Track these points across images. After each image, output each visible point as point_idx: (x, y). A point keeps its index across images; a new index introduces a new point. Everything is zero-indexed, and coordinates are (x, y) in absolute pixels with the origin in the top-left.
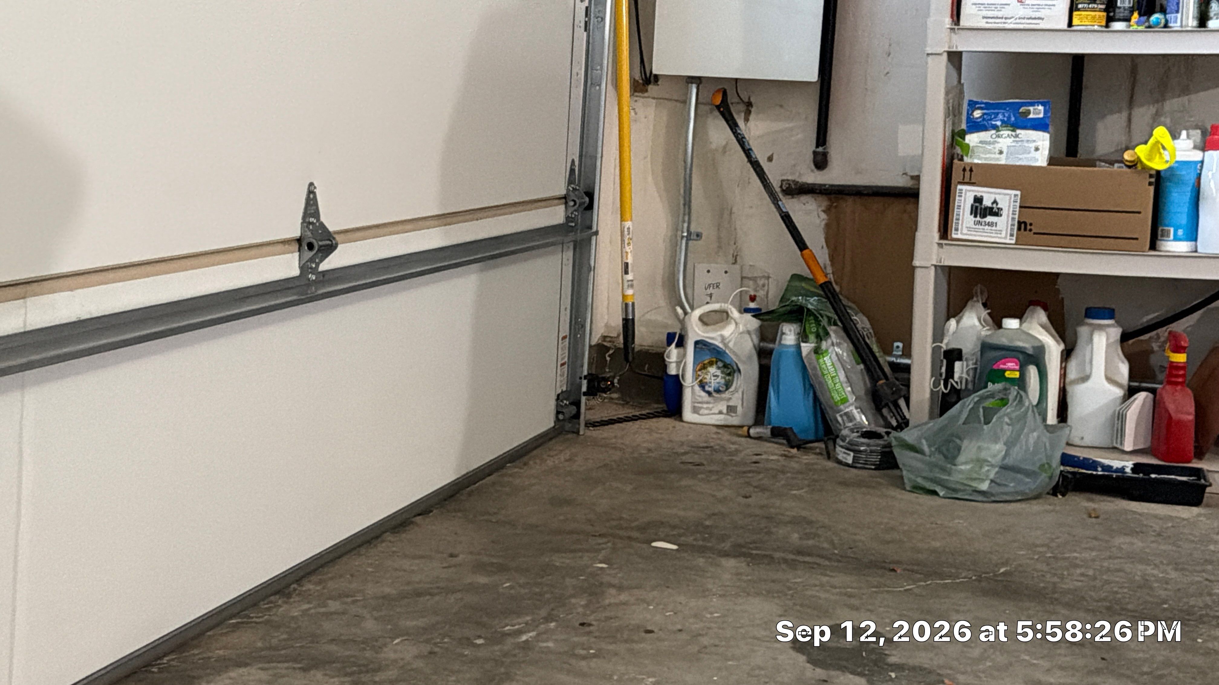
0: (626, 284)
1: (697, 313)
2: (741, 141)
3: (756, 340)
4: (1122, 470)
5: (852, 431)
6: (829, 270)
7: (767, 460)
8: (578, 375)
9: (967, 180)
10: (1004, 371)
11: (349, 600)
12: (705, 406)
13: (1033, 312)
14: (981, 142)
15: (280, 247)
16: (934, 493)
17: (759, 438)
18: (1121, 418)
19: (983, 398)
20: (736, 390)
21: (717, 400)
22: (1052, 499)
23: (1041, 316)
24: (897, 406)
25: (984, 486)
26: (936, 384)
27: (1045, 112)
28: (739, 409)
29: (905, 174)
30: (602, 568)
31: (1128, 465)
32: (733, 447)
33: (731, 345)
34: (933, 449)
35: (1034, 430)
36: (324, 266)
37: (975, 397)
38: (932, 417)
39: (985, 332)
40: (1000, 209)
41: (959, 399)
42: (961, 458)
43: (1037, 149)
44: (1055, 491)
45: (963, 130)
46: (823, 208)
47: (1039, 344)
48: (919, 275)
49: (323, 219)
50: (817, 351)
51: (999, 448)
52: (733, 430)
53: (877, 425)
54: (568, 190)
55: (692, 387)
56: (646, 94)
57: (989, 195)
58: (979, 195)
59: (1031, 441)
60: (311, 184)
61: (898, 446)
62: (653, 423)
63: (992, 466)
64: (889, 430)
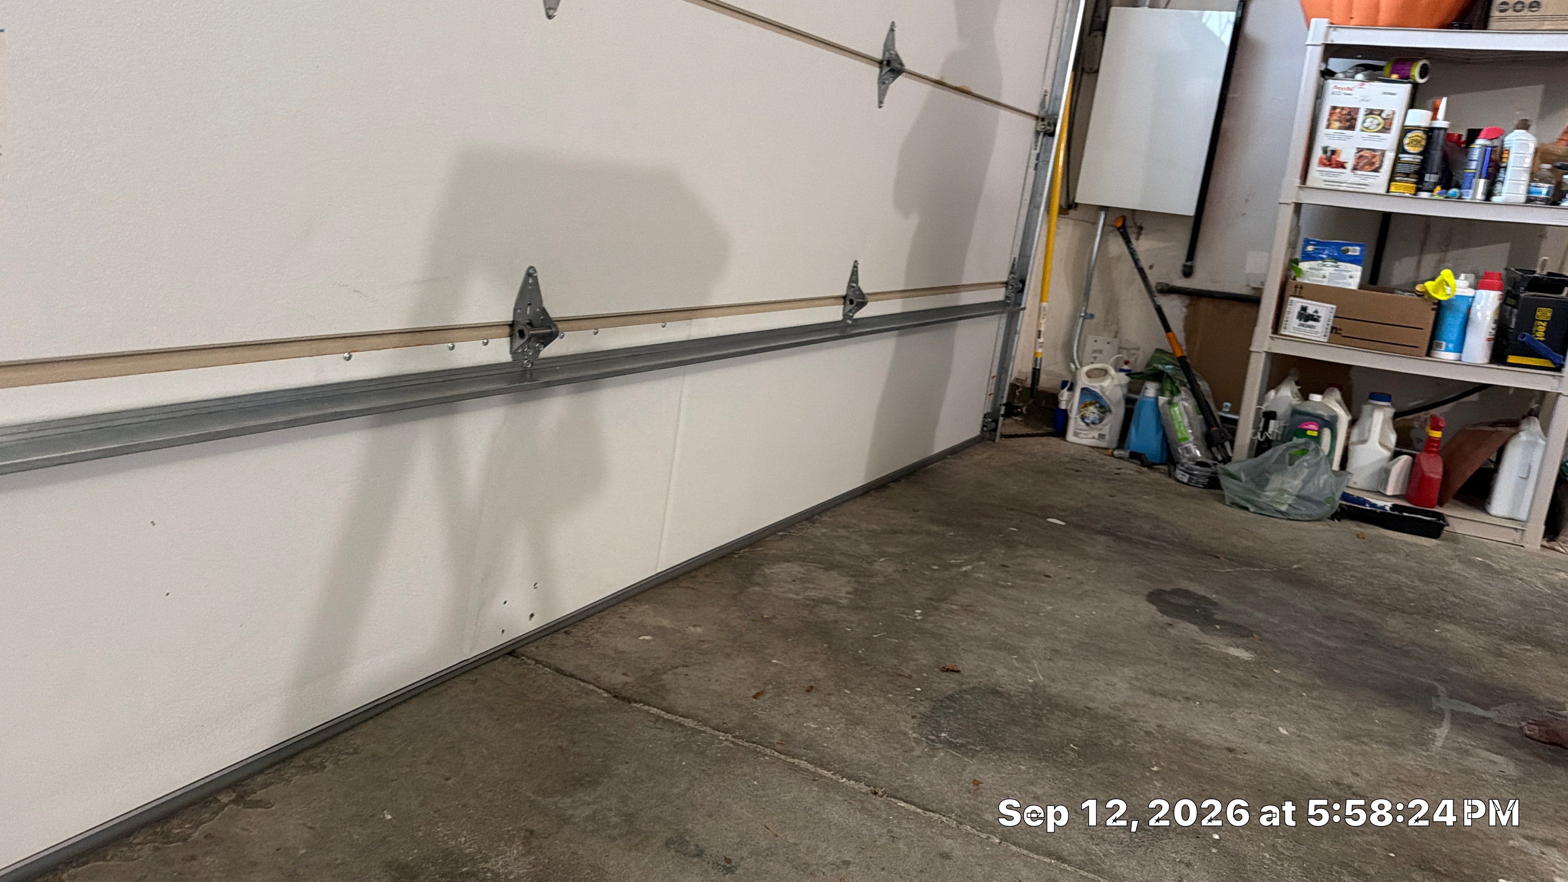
0: (1038, 344)
1: (1086, 369)
2: (1133, 253)
3: (1125, 390)
4: (1383, 508)
5: (1189, 460)
6: (1184, 347)
7: (1125, 474)
8: (999, 403)
9: (1298, 294)
10: (1307, 430)
11: (851, 530)
12: (1083, 432)
13: (1332, 391)
14: (1311, 269)
15: (833, 301)
16: (1247, 509)
17: (1120, 458)
18: (1387, 472)
19: (1289, 448)
20: (1106, 425)
21: (1092, 429)
22: (1331, 522)
23: (1337, 394)
24: (1224, 447)
25: (1284, 508)
26: (1255, 434)
27: (1361, 251)
28: (1107, 437)
29: (1248, 286)
30: (1014, 531)
31: (1388, 504)
32: (1102, 462)
33: (1107, 393)
34: (1248, 479)
35: (1324, 473)
36: (857, 315)
37: (1284, 446)
38: (1249, 457)
39: (1295, 401)
40: (1319, 317)
41: (1269, 448)
42: (1269, 487)
43: (1351, 277)
44: (1333, 518)
45: (1297, 259)
46: (1186, 305)
47: (1334, 414)
48: (1253, 358)
49: (860, 284)
50: (1170, 403)
51: (1298, 483)
52: (1103, 451)
53: (1208, 458)
54: (1009, 278)
55: (1076, 418)
56: (1067, 216)
57: (1312, 307)
58: (1305, 305)
59: (1322, 482)
60: (856, 261)
61: (1223, 474)
62: (1044, 440)
63: (1291, 495)
64: (1216, 462)
